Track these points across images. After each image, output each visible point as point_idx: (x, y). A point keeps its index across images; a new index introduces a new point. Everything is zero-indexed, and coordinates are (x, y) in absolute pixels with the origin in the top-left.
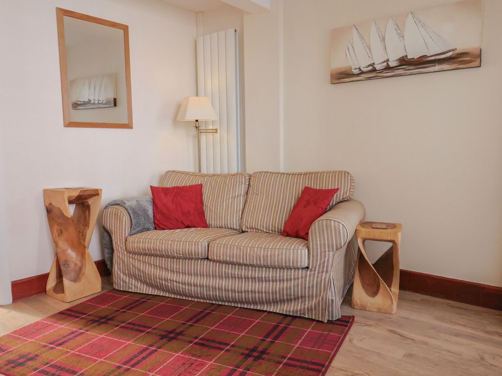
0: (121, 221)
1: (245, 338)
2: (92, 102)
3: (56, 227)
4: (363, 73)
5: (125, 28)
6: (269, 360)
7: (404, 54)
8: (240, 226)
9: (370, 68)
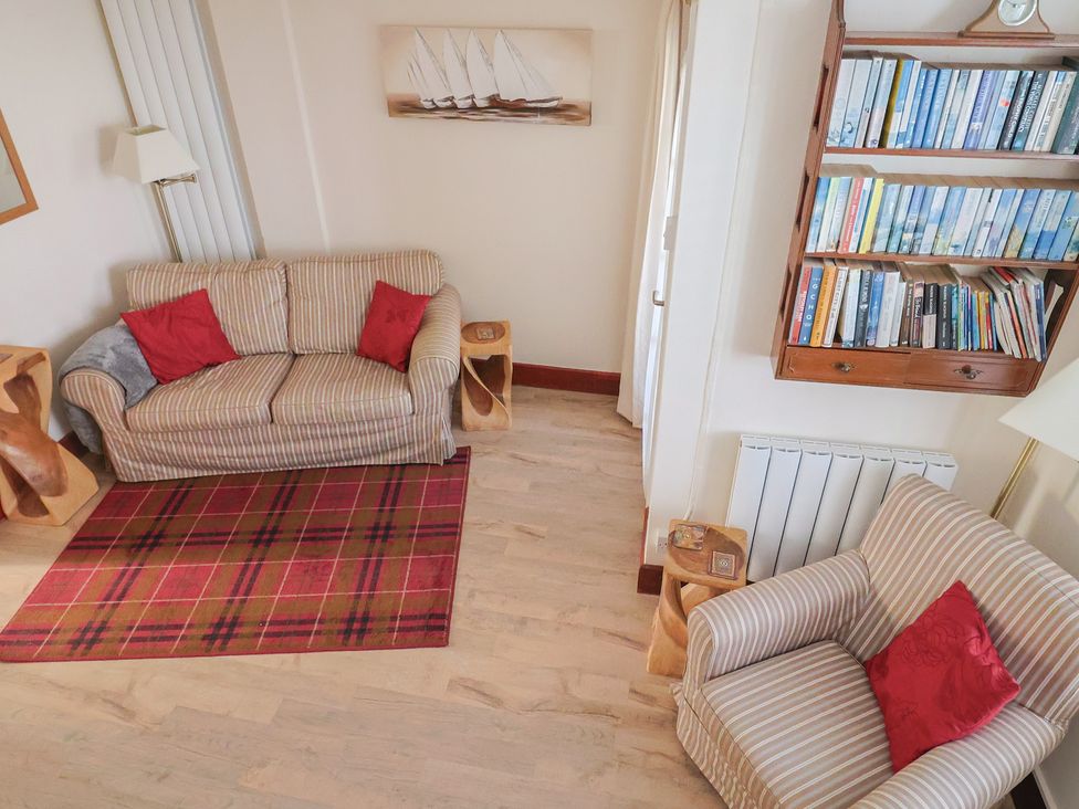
0: (105, 393)
1: (360, 513)
6: (399, 536)
7: (496, 92)
8: (289, 346)
9: (449, 103)
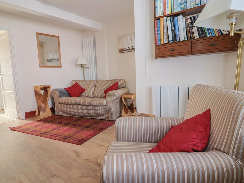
0: (56, 95)
1: (87, 124)
2: (53, 59)
3: (37, 97)
4: (127, 50)
5: (58, 37)
8: (93, 96)
9: (129, 48)
